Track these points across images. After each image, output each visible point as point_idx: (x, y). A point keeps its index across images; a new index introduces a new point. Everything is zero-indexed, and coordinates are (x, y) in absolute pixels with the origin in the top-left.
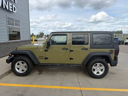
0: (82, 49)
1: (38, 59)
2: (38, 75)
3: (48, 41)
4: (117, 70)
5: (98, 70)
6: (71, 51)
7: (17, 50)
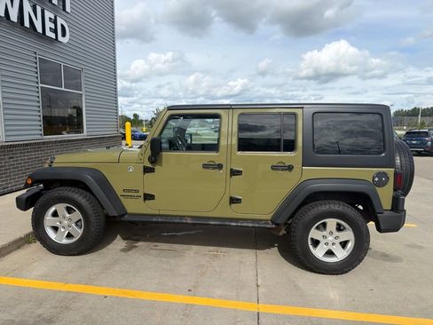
0: (273, 168)
1: (121, 198)
2: (123, 253)
3: (156, 136)
4: (409, 246)
5: (330, 244)
6: (234, 173)
7: (54, 165)
